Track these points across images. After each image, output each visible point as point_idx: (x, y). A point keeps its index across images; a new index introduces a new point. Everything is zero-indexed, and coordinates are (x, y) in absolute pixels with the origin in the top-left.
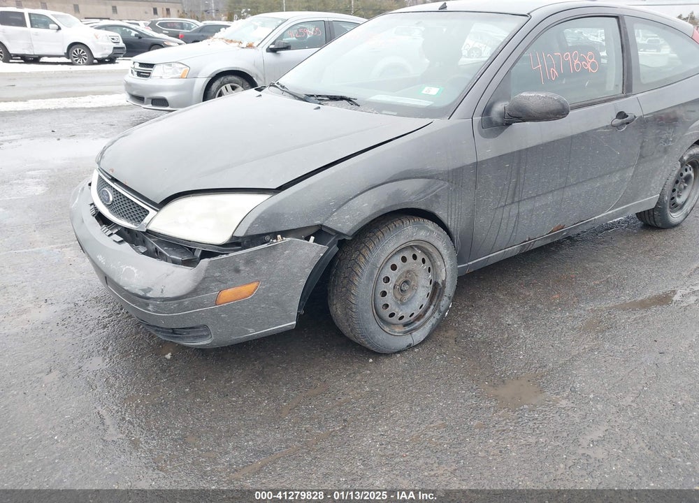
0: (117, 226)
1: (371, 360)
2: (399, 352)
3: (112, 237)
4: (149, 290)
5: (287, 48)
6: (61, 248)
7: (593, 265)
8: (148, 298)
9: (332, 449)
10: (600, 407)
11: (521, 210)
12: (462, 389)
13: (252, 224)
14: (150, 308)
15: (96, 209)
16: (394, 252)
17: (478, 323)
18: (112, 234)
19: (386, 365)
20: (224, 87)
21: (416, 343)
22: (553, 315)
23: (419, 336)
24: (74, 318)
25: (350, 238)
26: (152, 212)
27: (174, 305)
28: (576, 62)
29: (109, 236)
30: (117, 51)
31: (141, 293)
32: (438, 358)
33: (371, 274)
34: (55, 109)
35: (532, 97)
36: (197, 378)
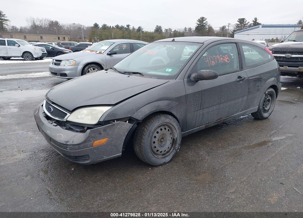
0: (54, 120)
1: (150, 169)
2: (161, 165)
3: (53, 124)
4: (68, 142)
5: (115, 53)
6: (27, 132)
7: (234, 133)
8: (67, 145)
9: (136, 199)
10: (234, 181)
11: (204, 112)
12: (184, 177)
13: (106, 117)
14: (68, 149)
15: (46, 114)
16: (157, 127)
17: (190, 155)
18: (52, 123)
19: (156, 170)
20: (90, 69)
21: (167, 162)
22: (219, 151)
23: (168, 159)
24: (34, 157)
25: (141, 122)
26: (68, 114)
27: (77, 147)
28: (221, 59)
29: (51, 124)
30: (44, 55)
31: (65, 143)
32: (175, 167)
33: (149, 134)
34: (19, 79)
35: (205, 72)
36: (84, 177)
